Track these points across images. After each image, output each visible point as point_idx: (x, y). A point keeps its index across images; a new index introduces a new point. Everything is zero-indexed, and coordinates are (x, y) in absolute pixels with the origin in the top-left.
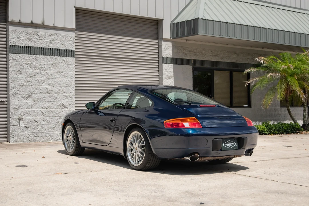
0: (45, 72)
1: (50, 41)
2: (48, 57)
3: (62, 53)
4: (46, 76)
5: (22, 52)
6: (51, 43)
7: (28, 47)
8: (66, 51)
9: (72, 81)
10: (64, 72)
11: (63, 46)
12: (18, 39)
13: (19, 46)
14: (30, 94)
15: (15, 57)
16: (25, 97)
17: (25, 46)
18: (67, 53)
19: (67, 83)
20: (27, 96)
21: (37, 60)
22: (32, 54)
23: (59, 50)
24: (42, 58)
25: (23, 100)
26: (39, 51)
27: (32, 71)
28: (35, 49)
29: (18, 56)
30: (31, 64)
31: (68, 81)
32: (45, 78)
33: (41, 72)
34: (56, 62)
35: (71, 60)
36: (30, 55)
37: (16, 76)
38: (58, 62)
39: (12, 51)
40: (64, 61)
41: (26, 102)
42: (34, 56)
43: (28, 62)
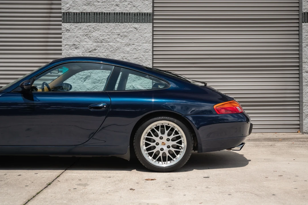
0: (109, 45)
1: (116, 3)
2: (114, 24)
3: (134, 18)
4: (111, 50)
5: (78, 20)
6: (117, 5)
7: (87, 13)
8: (139, 15)
9: (147, 55)
10: (136, 44)
11: (134, 8)
12: (73, 4)
13: (74, 13)
14: (89, 74)
15: (69, 27)
16: (82, 78)
17: (82, 13)
18: (141, 18)
19: (140, 59)
20: (84, 77)
21: (98, 30)
22: (91, 22)
23: (128, 15)
24: (104, 27)
25: (80, 81)
26: (101, 17)
27: (92, 45)
28: (96, 15)
29: (74, 26)
30: (91, 35)
31: (142, 55)
32: (109, 52)
33: (103, 45)
34: (124, 30)
35: (146, 27)
36: (88, 24)
37: (71, 51)
38: (128, 31)
39: (65, 20)
40: (136, 28)
41: (84, 84)
42: (93, 25)
43: (86, 32)
